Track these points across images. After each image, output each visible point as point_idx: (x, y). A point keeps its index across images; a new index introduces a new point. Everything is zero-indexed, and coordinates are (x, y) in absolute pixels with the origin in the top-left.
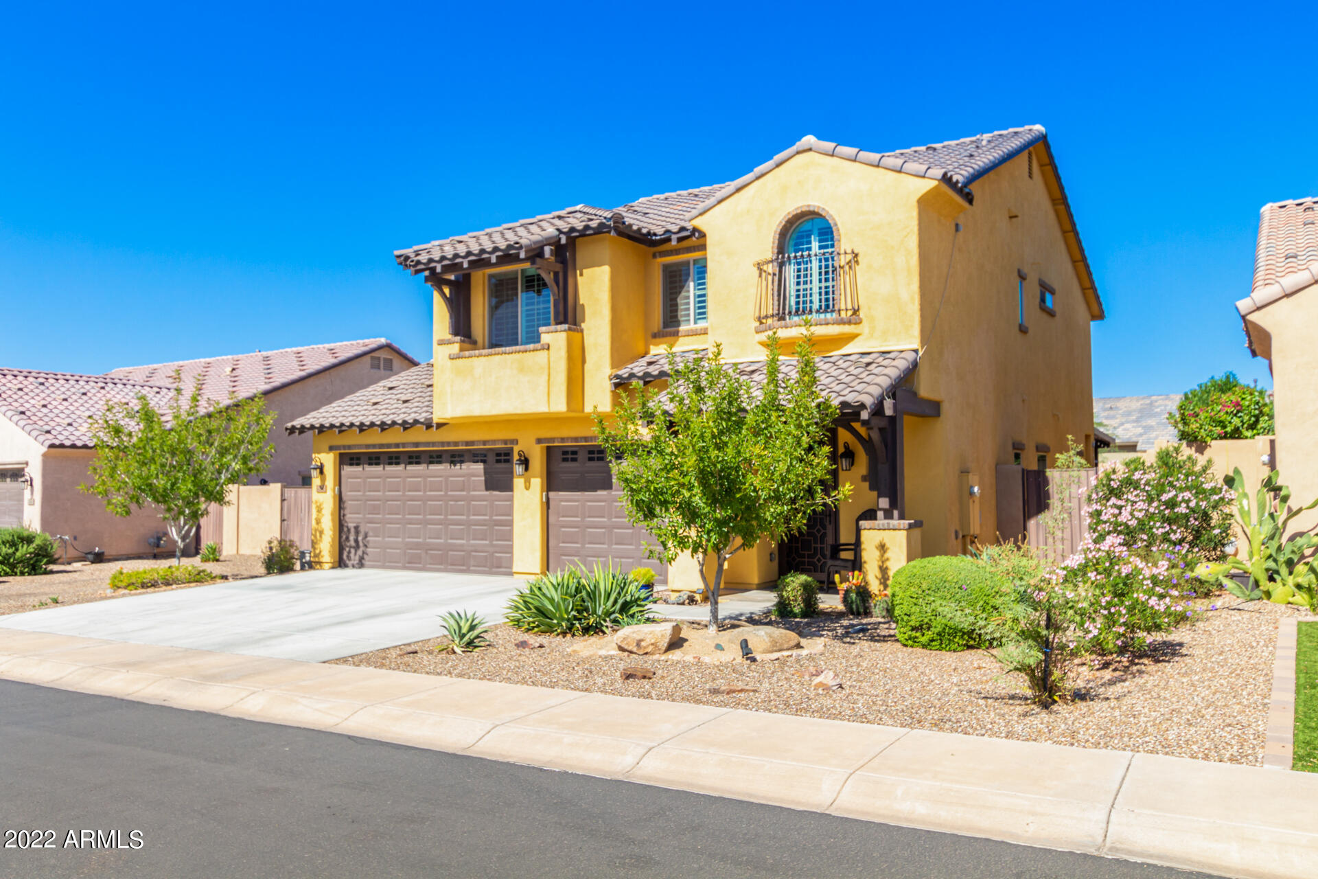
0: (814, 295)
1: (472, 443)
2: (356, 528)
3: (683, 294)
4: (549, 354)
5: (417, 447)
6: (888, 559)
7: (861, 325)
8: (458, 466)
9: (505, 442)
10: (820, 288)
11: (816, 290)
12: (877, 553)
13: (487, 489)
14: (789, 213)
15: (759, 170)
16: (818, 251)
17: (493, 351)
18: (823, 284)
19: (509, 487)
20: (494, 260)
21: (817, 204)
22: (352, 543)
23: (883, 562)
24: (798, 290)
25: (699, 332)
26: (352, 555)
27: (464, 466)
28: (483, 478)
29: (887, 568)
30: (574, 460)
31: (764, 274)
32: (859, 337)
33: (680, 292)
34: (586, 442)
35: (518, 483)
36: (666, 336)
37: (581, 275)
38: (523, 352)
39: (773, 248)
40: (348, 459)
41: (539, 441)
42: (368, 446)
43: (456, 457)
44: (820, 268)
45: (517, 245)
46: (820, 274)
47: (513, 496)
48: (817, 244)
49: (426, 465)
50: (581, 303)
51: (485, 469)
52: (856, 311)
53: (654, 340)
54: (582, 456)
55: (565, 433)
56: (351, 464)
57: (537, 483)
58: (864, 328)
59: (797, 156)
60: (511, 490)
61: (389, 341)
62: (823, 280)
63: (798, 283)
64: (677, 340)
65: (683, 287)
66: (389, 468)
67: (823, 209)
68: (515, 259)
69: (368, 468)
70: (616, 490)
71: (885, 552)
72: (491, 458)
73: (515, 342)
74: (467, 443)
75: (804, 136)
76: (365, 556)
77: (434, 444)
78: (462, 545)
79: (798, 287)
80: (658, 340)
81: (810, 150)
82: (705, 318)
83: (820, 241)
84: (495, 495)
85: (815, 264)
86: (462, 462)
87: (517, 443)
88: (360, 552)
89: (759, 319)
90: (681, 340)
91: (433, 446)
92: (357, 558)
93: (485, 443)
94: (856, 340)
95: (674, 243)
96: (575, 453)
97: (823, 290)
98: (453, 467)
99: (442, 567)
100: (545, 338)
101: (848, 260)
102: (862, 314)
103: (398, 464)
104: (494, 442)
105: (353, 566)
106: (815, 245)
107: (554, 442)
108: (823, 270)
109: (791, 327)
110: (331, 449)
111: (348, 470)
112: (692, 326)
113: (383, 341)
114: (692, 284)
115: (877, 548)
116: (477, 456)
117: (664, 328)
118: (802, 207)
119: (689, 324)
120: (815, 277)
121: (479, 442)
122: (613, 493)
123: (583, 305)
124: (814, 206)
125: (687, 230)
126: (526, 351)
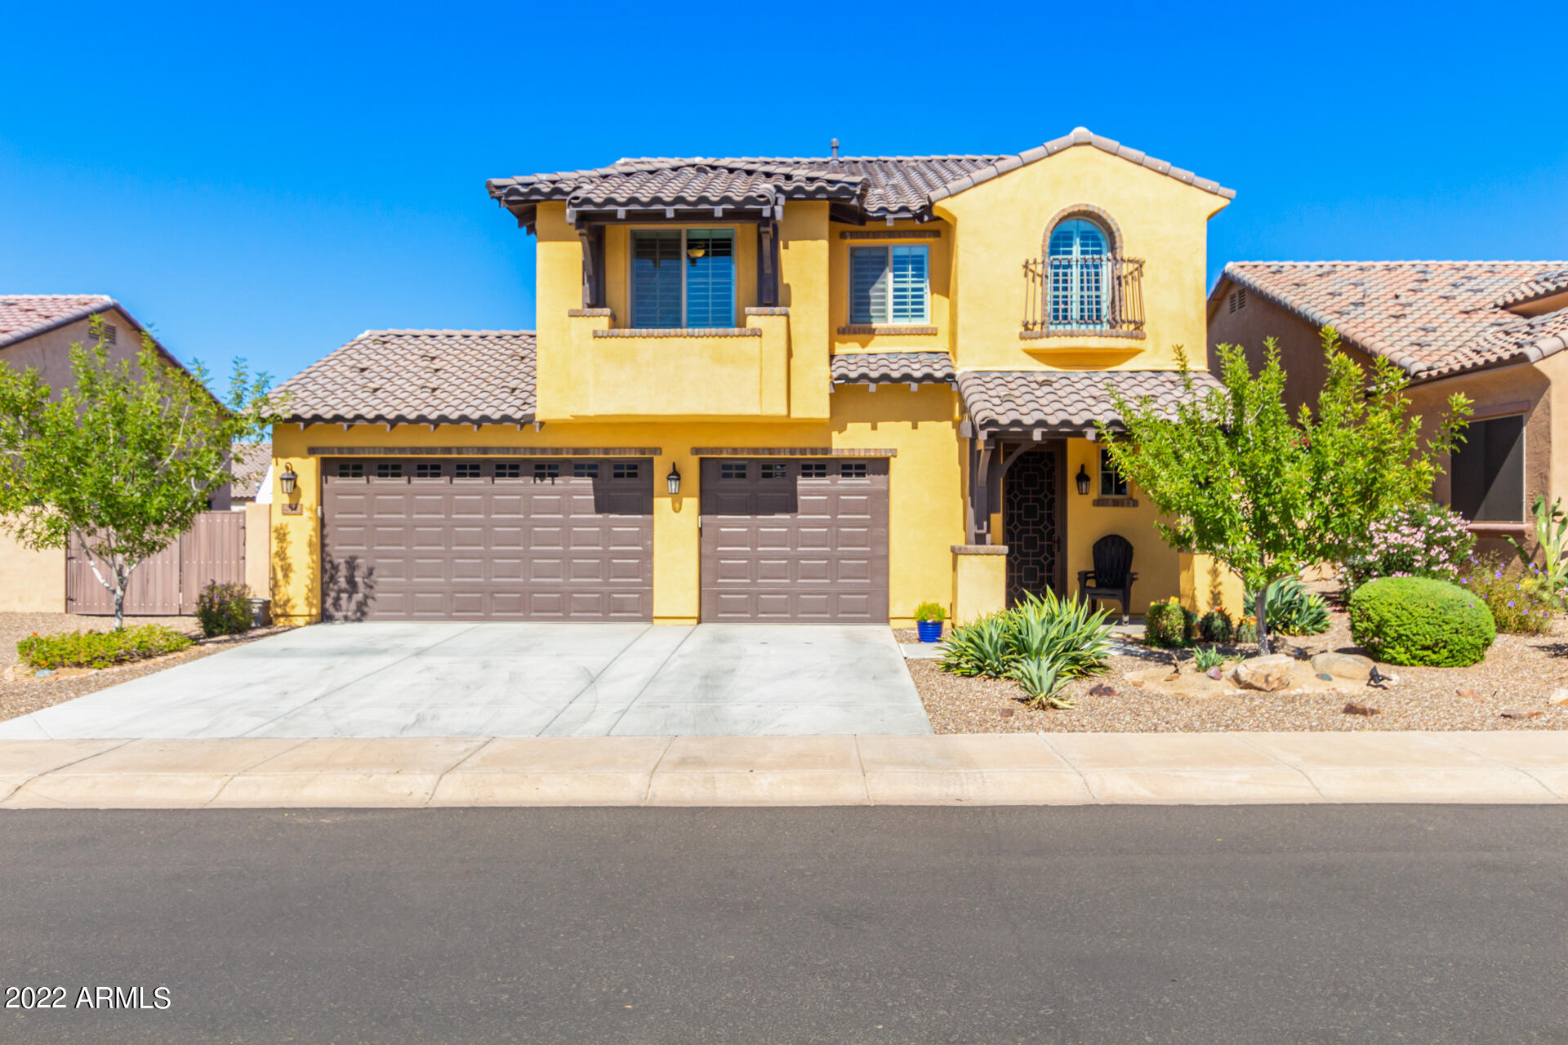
0: (1074, 304)
1: (586, 450)
2: (351, 564)
3: (878, 286)
4: (761, 342)
5: (485, 453)
6: (1220, 584)
7: (1145, 341)
8: (548, 481)
9: (642, 451)
10: (1082, 297)
11: (1076, 298)
12: (1209, 578)
13: (599, 510)
14: (1063, 210)
15: (1027, 155)
16: (1080, 257)
17: (637, 331)
18: (1086, 293)
19: (648, 510)
20: (670, 214)
21: (1096, 204)
22: (342, 582)
23: (1215, 587)
24: (1056, 297)
25: (903, 331)
26: (343, 603)
27: (558, 481)
28: (593, 497)
29: (1219, 593)
30: (743, 476)
31: (1030, 275)
32: (1142, 354)
33: (873, 283)
34: (771, 454)
35: (662, 504)
36: (859, 333)
37: (786, 247)
38: (720, 337)
39: (1043, 246)
40: (335, 466)
41: (696, 451)
42: (415, 450)
43: (545, 469)
44: (1082, 275)
45: (762, 199)
46: (1082, 281)
47: (652, 522)
48: (1080, 249)
49: (490, 479)
50: (785, 282)
51: (594, 485)
52: (1139, 325)
53: (842, 337)
54: (753, 472)
55: (737, 442)
56: (342, 475)
57: (691, 504)
58: (1147, 345)
59: (1073, 148)
60: (651, 512)
61: (116, 301)
62: (1085, 289)
63: (1056, 289)
64: (872, 339)
65: (878, 277)
66: (416, 481)
67: (1104, 212)
68: (708, 216)
69: (376, 481)
70: (803, 514)
71: (1217, 576)
72: (607, 472)
73: (676, 323)
74: (576, 451)
75: (1078, 126)
76: (370, 602)
77: (516, 450)
78: (558, 585)
79: (1056, 293)
80: (846, 337)
81: (1089, 144)
82: (922, 316)
83: (1082, 245)
84: (613, 519)
85: (1076, 272)
86: (553, 476)
87: (661, 454)
88: (358, 597)
89: (1026, 325)
90: (876, 338)
91: (514, 453)
92: (353, 606)
93: (607, 451)
94: (1139, 355)
95: (890, 224)
96: (743, 467)
97: (1086, 300)
98: (538, 481)
99: (521, 614)
100: (752, 322)
101: (1130, 270)
102: (1145, 328)
103: (438, 475)
104: (622, 450)
105: (346, 619)
106: (1076, 249)
107: (721, 453)
108: (1085, 278)
109: (1077, 336)
110: (312, 451)
111: (336, 482)
112: (892, 322)
113: (107, 299)
114: (890, 276)
115: (1209, 573)
116: (580, 468)
117: (852, 322)
118: (1079, 205)
119: (886, 321)
120: (1076, 285)
121: (597, 450)
122: (799, 517)
123: (788, 286)
124: (1093, 207)
125: (909, 211)
126: (726, 336)
